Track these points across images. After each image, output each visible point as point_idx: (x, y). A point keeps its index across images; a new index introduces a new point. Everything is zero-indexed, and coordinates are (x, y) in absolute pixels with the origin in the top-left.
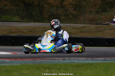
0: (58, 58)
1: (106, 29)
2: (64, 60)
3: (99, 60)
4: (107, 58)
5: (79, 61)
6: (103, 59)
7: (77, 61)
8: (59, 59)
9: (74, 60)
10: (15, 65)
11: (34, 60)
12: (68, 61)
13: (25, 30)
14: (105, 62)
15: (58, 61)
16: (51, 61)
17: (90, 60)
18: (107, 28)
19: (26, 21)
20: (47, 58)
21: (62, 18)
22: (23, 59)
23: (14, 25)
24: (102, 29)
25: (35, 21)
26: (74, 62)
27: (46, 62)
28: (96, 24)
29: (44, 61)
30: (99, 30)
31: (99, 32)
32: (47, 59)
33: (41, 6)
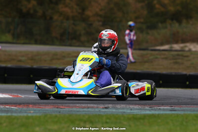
0: (95, 105)
1: (157, 58)
2: (106, 108)
3: (164, 110)
4: (175, 107)
5: (132, 111)
6: (169, 108)
7: (129, 111)
8: (98, 107)
9: (123, 108)
10: (30, 115)
11: (57, 108)
12: (114, 110)
13: (23, 56)
14: (173, 112)
15: (97, 110)
16: (85, 110)
17: (150, 110)
18: (159, 56)
20: (77, 105)
22: (39, 106)
24: (151, 57)
25: (37, 42)
26: (124, 112)
27: (78, 111)
28: (140, 49)
29: (75, 109)
30: (146, 59)
31: (145, 62)
32: (79, 107)
33: (48, 18)
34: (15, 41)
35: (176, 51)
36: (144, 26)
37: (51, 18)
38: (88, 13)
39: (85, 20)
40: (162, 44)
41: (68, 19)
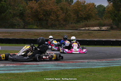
19: (40, 28)
21: (57, 26)
23: (35, 31)
33: (47, 20)
34: (38, 28)
35: (87, 30)
36: (76, 22)
37: (48, 20)
38: (59, 18)
39: (58, 21)
40: (82, 28)
41: (53, 20)
